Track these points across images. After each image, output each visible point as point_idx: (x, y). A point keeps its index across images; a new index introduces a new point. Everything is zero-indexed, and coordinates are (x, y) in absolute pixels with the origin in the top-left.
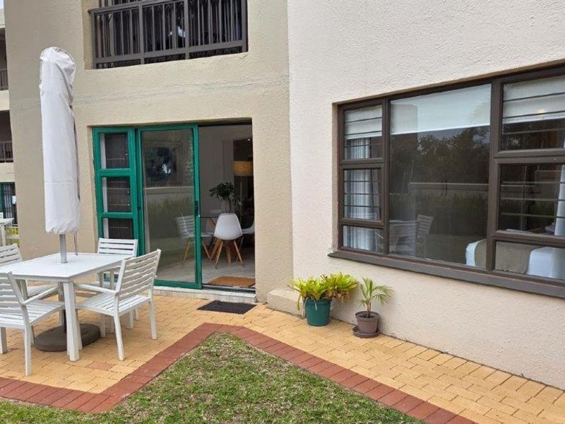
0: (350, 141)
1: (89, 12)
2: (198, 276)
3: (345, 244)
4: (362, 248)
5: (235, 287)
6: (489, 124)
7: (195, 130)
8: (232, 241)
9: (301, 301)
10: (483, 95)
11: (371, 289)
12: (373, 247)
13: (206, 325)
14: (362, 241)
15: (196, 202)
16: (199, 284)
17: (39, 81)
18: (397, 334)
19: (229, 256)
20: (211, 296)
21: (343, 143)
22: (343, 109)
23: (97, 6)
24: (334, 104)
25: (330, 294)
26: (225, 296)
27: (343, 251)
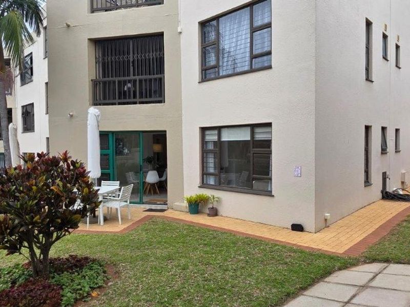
0: (206, 142)
1: (92, 80)
2: (141, 199)
3: (205, 182)
4: (211, 183)
5: (158, 203)
6: (250, 139)
7: (141, 134)
8: (154, 184)
9: (187, 206)
10: (248, 130)
11: (214, 198)
12: (215, 183)
13: (148, 215)
14: (212, 181)
15: (141, 166)
16: (141, 202)
17: (87, 120)
18: (223, 215)
19: (152, 192)
20: (148, 207)
21: (204, 143)
22: (203, 130)
23: (95, 78)
24: (200, 128)
25: (198, 201)
26: (153, 207)
27: (204, 185)
